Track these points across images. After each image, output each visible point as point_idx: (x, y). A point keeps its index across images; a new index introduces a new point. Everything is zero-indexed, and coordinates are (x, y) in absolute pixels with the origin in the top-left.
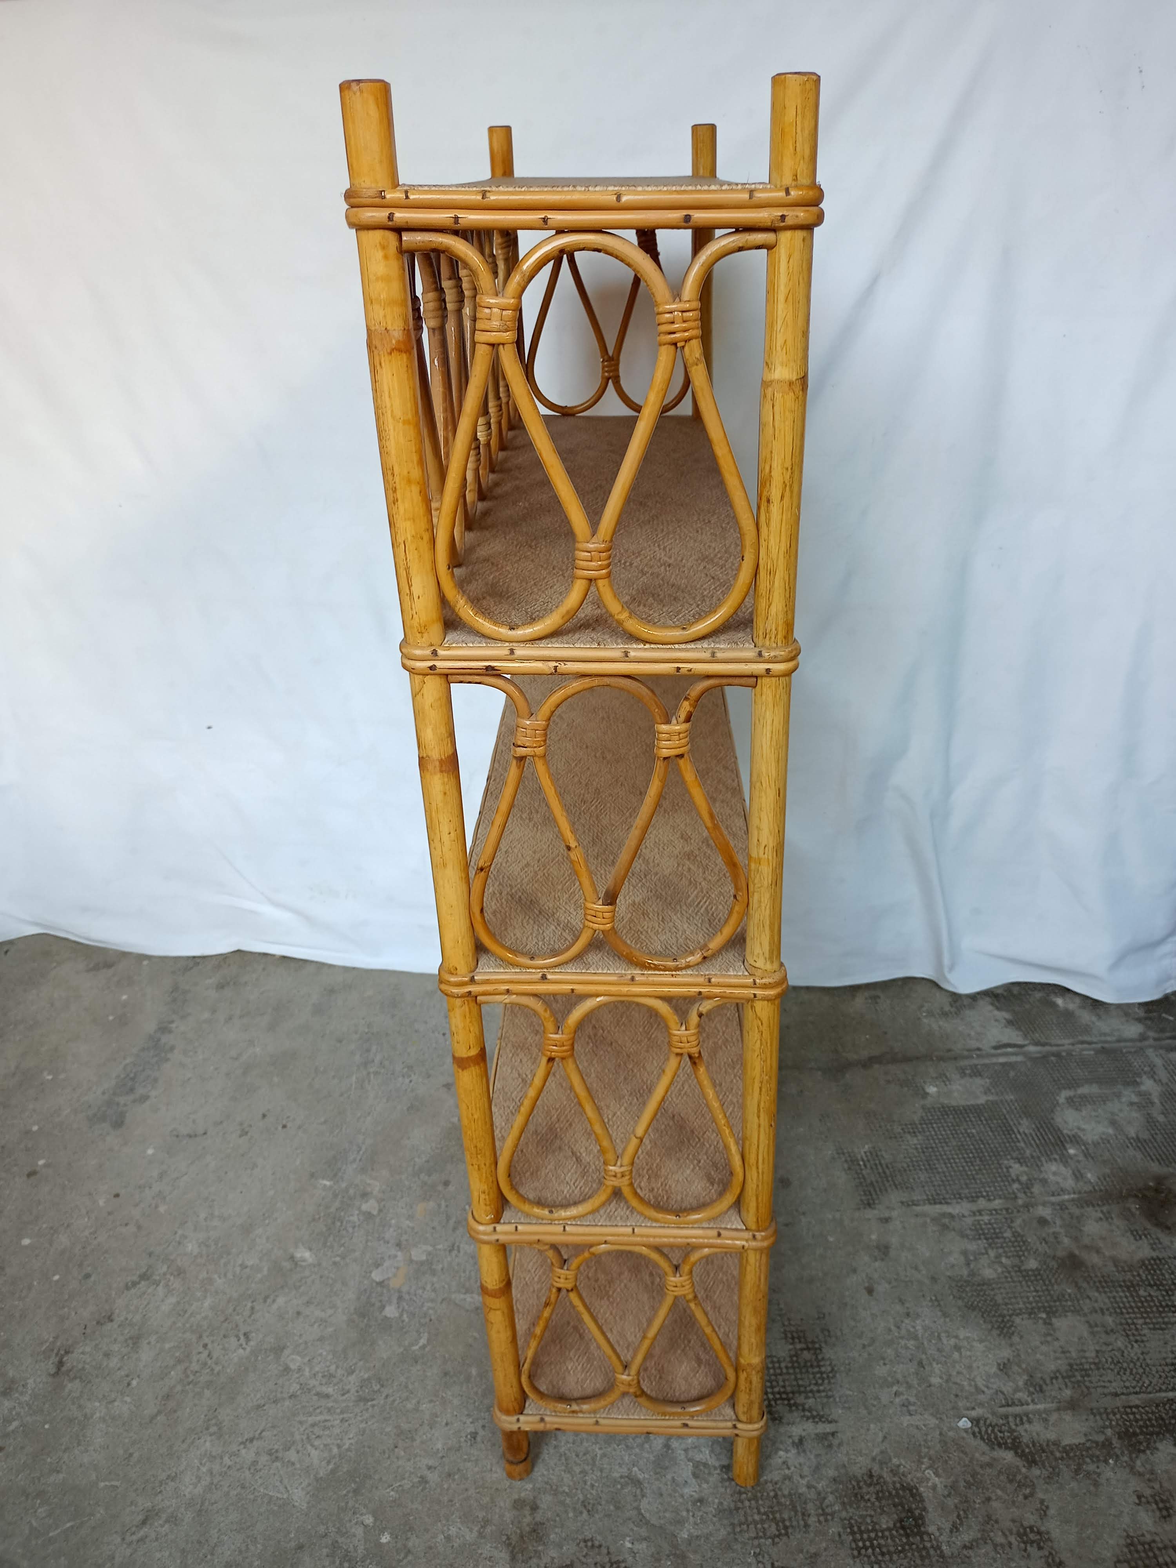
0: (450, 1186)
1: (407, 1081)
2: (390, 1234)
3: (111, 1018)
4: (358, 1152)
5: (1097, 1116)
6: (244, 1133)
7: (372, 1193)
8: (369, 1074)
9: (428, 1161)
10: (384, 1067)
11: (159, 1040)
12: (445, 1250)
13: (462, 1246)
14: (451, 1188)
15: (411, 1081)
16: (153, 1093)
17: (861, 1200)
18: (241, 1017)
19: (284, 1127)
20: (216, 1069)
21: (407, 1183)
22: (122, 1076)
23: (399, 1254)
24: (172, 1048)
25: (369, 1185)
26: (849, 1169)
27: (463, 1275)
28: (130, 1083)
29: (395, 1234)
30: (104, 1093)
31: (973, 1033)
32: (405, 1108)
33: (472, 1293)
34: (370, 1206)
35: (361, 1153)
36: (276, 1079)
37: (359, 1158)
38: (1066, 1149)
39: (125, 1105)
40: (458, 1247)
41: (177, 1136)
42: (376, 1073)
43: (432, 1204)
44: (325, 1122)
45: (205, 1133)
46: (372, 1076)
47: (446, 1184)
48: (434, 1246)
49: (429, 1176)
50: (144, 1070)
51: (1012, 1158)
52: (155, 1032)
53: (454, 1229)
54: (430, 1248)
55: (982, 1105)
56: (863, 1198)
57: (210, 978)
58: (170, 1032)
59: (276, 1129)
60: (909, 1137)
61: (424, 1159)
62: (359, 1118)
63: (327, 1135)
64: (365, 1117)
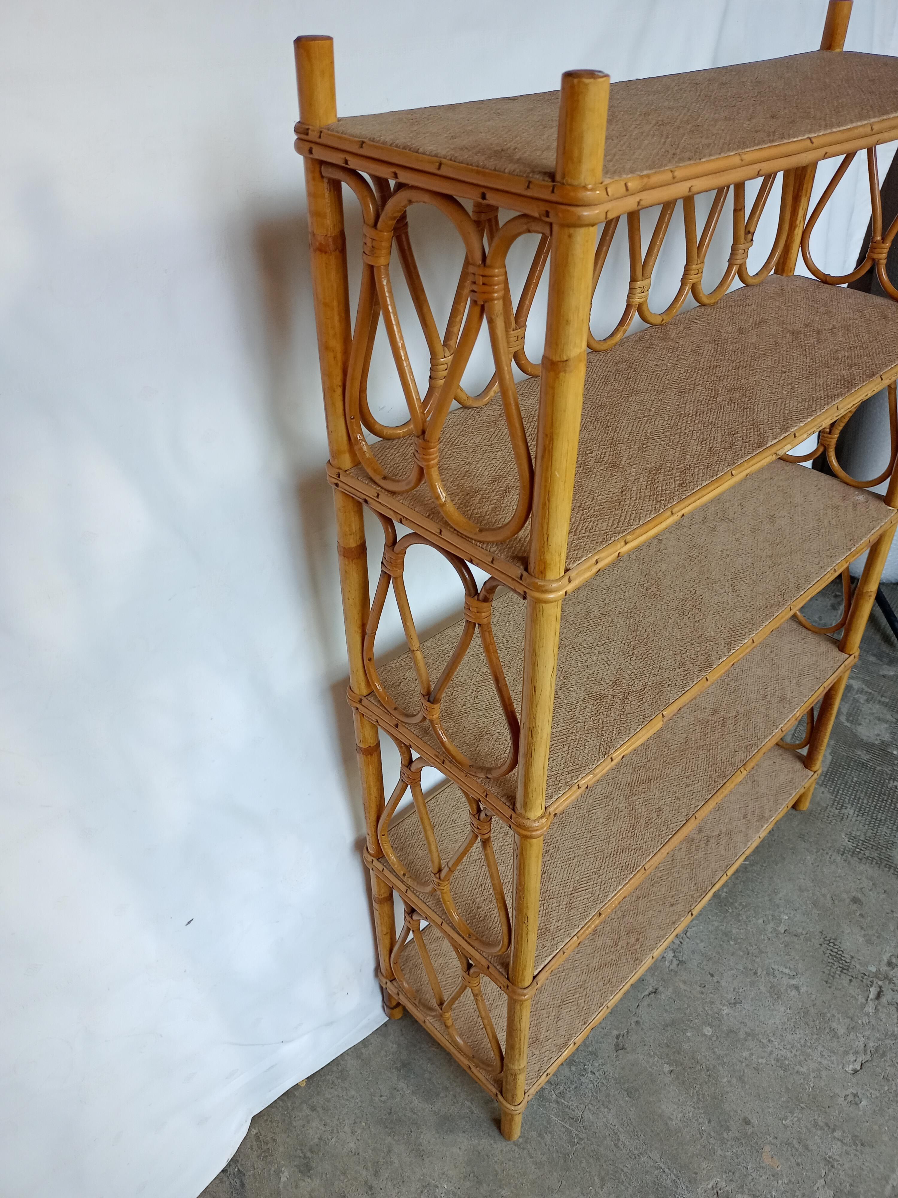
0: (752, 1121)
1: (589, 1075)
4: (664, 1171)
5: (870, 721)
8: (557, 1102)
12: (830, 1171)
13: (830, 1154)
14: (754, 1121)
17: (893, 874)
18: (376, 1174)
21: (729, 1154)
26: (861, 859)
27: (865, 1172)
32: (627, 1099)
35: (666, 1170)
38: (893, 753)
40: (830, 1157)
42: (561, 1095)
43: (767, 1148)
44: (602, 1179)
47: (747, 1122)
49: (728, 1129)
51: (889, 780)
53: (807, 1148)
55: (833, 759)
56: (892, 871)
57: (278, 1173)
60: (843, 811)
62: (616, 1146)
63: (623, 1188)
64: (619, 1139)
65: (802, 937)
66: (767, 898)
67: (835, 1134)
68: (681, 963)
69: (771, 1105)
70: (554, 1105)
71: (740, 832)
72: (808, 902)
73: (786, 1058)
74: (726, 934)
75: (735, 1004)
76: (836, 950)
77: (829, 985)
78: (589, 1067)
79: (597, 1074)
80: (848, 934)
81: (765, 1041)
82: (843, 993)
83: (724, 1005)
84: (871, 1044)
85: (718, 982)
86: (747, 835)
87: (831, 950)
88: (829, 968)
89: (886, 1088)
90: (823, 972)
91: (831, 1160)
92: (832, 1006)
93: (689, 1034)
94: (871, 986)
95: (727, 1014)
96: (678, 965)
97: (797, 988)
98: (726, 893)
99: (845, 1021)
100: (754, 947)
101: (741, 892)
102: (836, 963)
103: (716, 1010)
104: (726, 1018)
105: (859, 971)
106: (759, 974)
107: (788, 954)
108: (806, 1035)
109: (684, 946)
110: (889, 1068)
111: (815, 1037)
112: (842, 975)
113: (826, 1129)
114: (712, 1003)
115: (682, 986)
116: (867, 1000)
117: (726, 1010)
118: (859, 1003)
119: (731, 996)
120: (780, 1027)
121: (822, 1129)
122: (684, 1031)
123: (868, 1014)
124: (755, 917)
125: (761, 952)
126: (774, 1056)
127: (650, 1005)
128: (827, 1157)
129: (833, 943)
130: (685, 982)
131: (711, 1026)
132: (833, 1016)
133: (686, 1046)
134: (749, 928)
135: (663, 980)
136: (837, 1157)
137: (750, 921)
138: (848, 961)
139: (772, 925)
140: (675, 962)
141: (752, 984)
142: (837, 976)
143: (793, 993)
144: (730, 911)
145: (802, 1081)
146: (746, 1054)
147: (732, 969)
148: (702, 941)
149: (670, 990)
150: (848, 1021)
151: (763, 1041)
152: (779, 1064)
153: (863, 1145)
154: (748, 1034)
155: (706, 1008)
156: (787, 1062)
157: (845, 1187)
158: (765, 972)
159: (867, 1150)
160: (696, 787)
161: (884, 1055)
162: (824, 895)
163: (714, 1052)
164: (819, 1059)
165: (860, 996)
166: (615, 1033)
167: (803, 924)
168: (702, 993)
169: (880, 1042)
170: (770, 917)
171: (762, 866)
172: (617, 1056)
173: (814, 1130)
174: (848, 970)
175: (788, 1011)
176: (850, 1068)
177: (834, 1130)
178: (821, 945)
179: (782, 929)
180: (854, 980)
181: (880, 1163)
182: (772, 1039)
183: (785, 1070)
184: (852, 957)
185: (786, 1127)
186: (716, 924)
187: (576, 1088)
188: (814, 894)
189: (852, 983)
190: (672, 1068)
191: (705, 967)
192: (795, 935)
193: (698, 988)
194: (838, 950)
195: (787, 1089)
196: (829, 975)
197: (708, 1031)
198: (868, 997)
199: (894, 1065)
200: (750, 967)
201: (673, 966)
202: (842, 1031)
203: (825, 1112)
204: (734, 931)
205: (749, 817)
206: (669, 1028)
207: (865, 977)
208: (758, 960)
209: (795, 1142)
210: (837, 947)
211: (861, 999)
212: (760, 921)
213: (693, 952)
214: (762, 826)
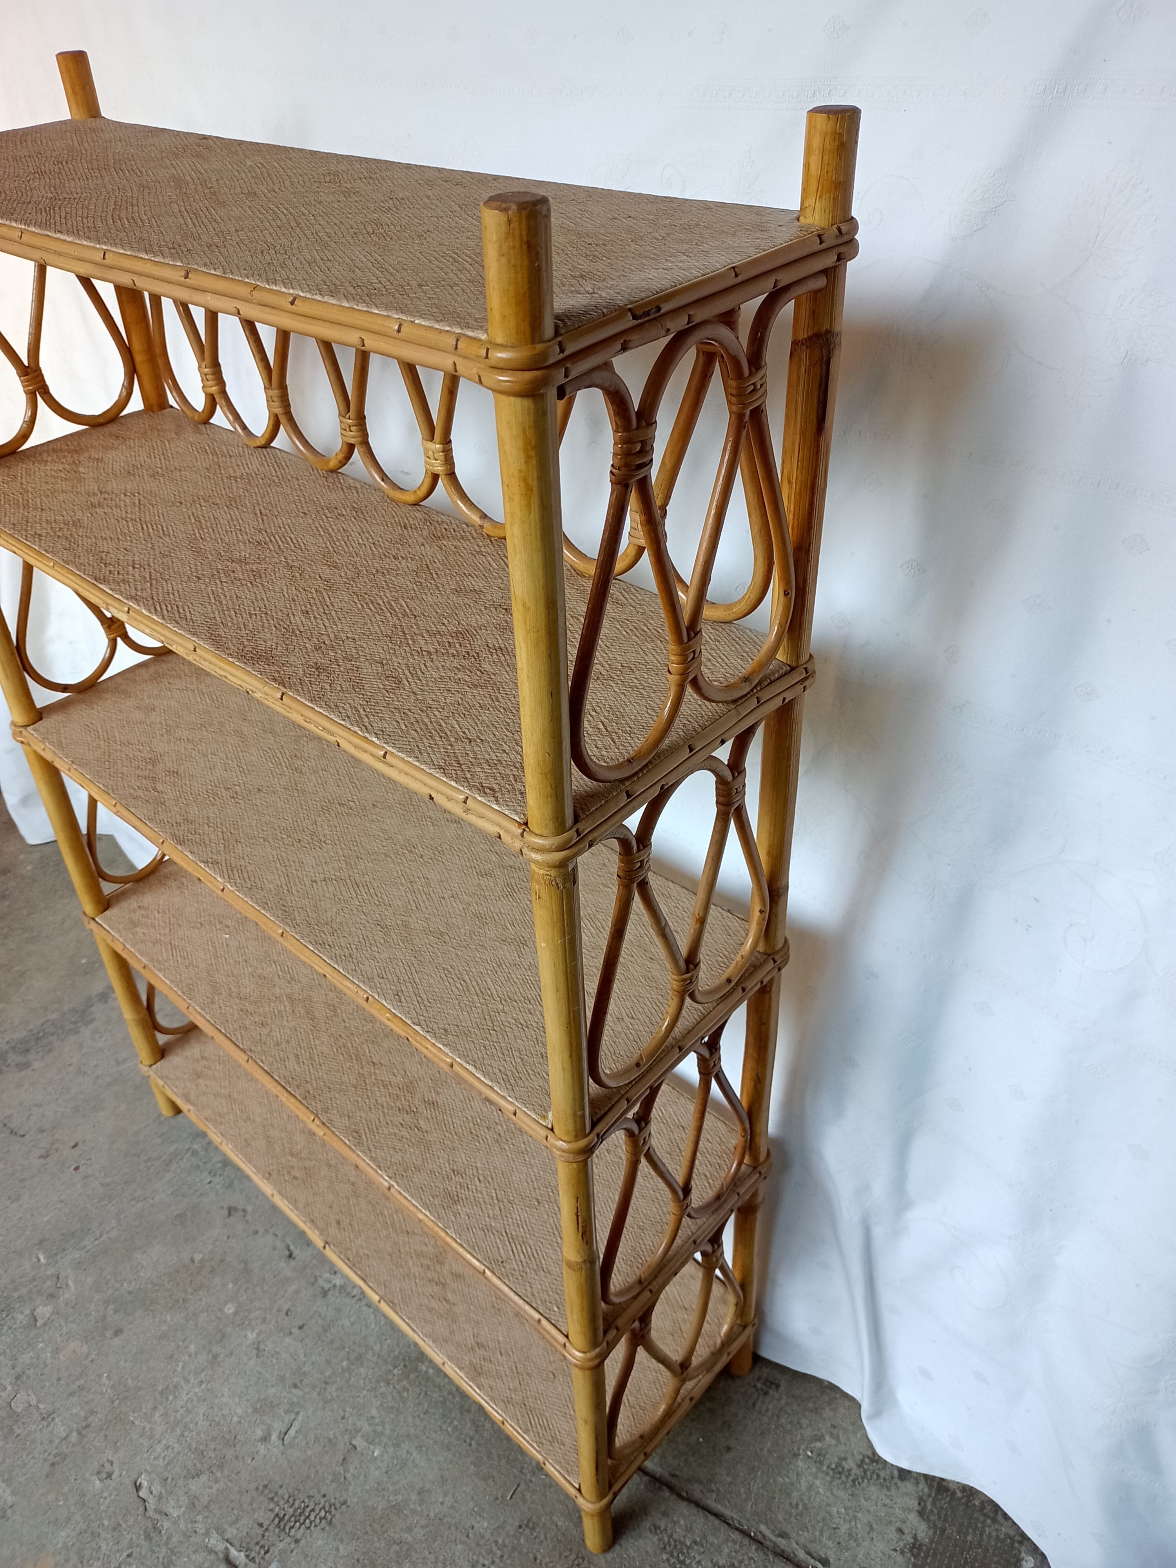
0: (117, 1339)
1: (209, 1180)
2: (26, 1358)
3: (84, 961)
4: (96, 1240)
6: (45, 1156)
7: (59, 1298)
8: (189, 1149)
9: (130, 1293)
10: (206, 1150)
11: (92, 1006)
12: (41, 1414)
13: (57, 1420)
14: (116, 1341)
15: (210, 1183)
16: (37, 1065)
19: (77, 1169)
20: (96, 1066)
21: (92, 1307)
22: (35, 1032)
23: (9, 1388)
24: (91, 1021)
25: (67, 1285)
28: (33, 1043)
29: (28, 1361)
30: (8, 1043)
31: (844, 1529)
32: (176, 1213)
33: (9, 1485)
34: (44, 1311)
35: (97, 1242)
36: (123, 1107)
37: (88, 1248)
39: (9, 1066)
40: (53, 1419)
41: (5, 1125)
43: (85, 1349)
44: (108, 1185)
45: (23, 1136)
46: (190, 1153)
47: (118, 1332)
48: (39, 1401)
49: (116, 1311)
50: (52, 1034)
52: (97, 996)
53: (72, 1394)
54: (34, 1402)
58: (106, 1002)
59: (69, 1167)
61: (130, 1289)
62: (133, 1199)
63: (95, 1201)
64: (138, 1201)
65: (340, 1469)
66: (412, 1431)
67: (75, 1434)
68: (325, 1293)
69: (127, 1364)
70: (187, 1147)
71: (452, 1332)
72: (400, 1497)
73: (175, 1397)
74: (359, 1358)
75: (258, 1348)
76: (312, 1517)
77: (261, 1488)
78: (216, 1180)
79: (208, 1186)
80: (337, 1549)
81: (202, 1376)
82: (245, 1506)
83: (258, 1335)
84: (166, 1525)
85: (291, 1333)
86: (445, 1341)
87: (313, 1510)
88: (286, 1497)
89: (106, 1523)
90: (281, 1486)
91: (50, 1419)
92: (229, 1484)
93: (230, 1286)
94: (247, 1556)
95: (246, 1336)
96: (322, 1288)
97: (265, 1439)
98: (426, 1372)
99: (206, 1497)
100: (335, 1394)
101: (426, 1394)
102: (291, 1510)
103: (254, 1323)
104: (243, 1333)
105: (274, 1545)
106: (294, 1391)
107: (317, 1440)
108: (198, 1434)
109: (348, 1300)
110: (129, 1537)
111: (194, 1445)
112: (273, 1516)
113: (84, 1424)
114: (264, 1320)
115: (293, 1288)
116: (227, 1541)
117: (251, 1336)
118: (226, 1526)
119: (269, 1346)
120: (217, 1401)
121: (86, 1418)
122: (235, 1281)
123: (207, 1534)
124: (382, 1405)
125: (326, 1402)
126: (182, 1383)
127: (274, 1248)
128: (55, 1415)
129: (325, 1517)
130: (297, 1292)
131: (236, 1313)
132: (217, 1481)
133: (217, 1280)
134: (365, 1392)
135: (305, 1268)
136: (50, 1428)
137: (376, 1396)
138: (293, 1531)
139: (366, 1428)
140: (327, 1286)
141: (282, 1379)
142: (272, 1506)
143: (259, 1433)
144: (396, 1372)
145: (144, 1410)
146: (192, 1348)
147: (305, 1356)
148: (352, 1324)
149: (289, 1274)
150: (205, 1500)
151: (204, 1373)
152: (171, 1387)
153: (53, 1464)
154: (215, 1357)
155: (258, 1312)
156: (171, 1397)
157: (19, 1428)
158: (295, 1400)
159: (47, 1468)
160: (292, 1064)
161: (148, 1537)
162: (410, 1530)
163: (202, 1311)
164: (164, 1442)
165: (235, 1532)
166: (249, 1208)
167: (362, 1477)
168: (279, 1311)
169: (165, 1538)
170: (379, 1429)
171: (472, 1438)
172: (222, 1208)
173: (86, 1408)
174: (278, 1526)
175: (235, 1419)
176: (144, 1481)
177: (79, 1433)
178: (324, 1496)
179: (358, 1442)
180: (260, 1531)
181: (27, 1479)
182: (204, 1386)
183: (162, 1393)
184: (297, 1541)
185: (100, 1376)
186: (377, 1348)
187: (199, 1166)
188: (413, 1512)
189: (256, 1526)
190: (196, 1262)
191: (314, 1321)
192: (344, 1459)
193: (286, 1307)
194: (311, 1522)
195: (141, 1389)
196: (276, 1494)
197: (230, 1309)
198: (231, 1544)
199: (130, 1547)
200: (306, 1381)
201: (321, 1282)
202: (194, 1488)
203: (101, 1429)
204: (362, 1370)
205: (480, 1352)
206: (242, 1265)
207: (262, 1552)
208: (315, 1395)
209: (81, 1382)
210: (318, 1521)
211: (231, 1532)
212: (374, 1412)
213: (338, 1310)
214: (461, 1369)
